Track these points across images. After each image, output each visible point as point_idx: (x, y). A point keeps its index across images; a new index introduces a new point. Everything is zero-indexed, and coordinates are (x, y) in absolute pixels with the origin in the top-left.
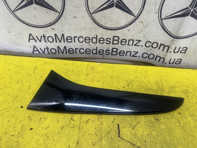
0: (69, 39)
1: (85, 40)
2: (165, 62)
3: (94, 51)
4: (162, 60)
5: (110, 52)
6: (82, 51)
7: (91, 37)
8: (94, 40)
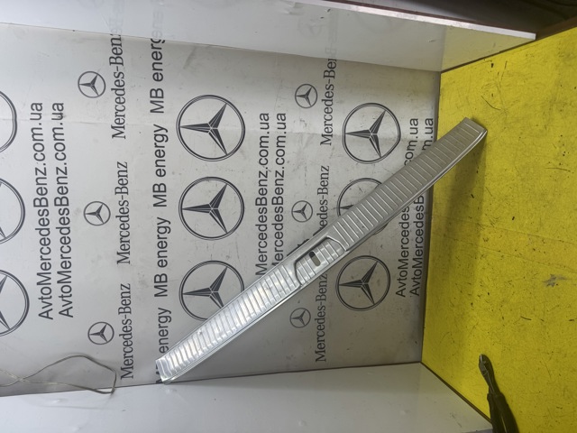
0: (405, 254)
1: (405, 236)
2: (430, 139)
3: (419, 225)
4: (427, 143)
5: (419, 205)
6: (419, 240)
7: (401, 230)
8: (405, 225)
